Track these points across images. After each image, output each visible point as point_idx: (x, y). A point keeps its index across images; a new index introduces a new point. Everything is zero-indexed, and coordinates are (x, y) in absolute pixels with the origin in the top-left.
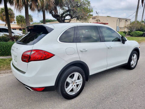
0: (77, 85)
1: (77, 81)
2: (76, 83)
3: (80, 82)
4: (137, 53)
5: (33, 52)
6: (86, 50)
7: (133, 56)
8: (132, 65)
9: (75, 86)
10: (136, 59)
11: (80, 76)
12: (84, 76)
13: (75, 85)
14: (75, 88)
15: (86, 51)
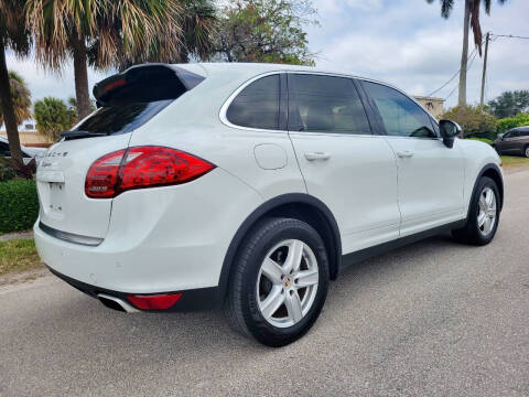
0: (301, 292)
1: (299, 275)
2: (296, 281)
3: (311, 278)
4: (494, 184)
5: (131, 158)
6: (326, 155)
7: (482, 196)
8: (482, 228)
9: (291, 292)
10: (495, 208)
11: (308, 256)
12: (324, 256)
13: (292, 288)
14: (292, 299)
15: (326, 159)
